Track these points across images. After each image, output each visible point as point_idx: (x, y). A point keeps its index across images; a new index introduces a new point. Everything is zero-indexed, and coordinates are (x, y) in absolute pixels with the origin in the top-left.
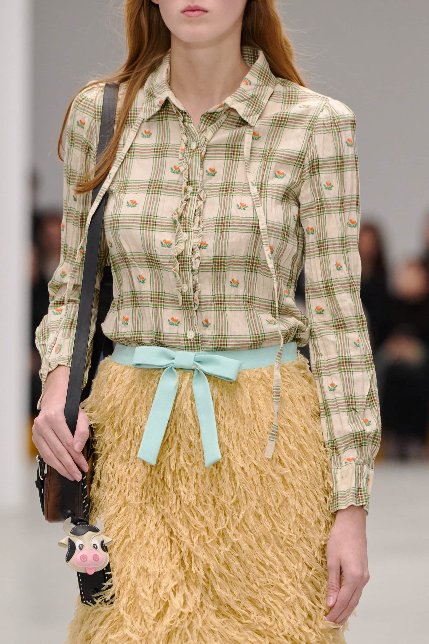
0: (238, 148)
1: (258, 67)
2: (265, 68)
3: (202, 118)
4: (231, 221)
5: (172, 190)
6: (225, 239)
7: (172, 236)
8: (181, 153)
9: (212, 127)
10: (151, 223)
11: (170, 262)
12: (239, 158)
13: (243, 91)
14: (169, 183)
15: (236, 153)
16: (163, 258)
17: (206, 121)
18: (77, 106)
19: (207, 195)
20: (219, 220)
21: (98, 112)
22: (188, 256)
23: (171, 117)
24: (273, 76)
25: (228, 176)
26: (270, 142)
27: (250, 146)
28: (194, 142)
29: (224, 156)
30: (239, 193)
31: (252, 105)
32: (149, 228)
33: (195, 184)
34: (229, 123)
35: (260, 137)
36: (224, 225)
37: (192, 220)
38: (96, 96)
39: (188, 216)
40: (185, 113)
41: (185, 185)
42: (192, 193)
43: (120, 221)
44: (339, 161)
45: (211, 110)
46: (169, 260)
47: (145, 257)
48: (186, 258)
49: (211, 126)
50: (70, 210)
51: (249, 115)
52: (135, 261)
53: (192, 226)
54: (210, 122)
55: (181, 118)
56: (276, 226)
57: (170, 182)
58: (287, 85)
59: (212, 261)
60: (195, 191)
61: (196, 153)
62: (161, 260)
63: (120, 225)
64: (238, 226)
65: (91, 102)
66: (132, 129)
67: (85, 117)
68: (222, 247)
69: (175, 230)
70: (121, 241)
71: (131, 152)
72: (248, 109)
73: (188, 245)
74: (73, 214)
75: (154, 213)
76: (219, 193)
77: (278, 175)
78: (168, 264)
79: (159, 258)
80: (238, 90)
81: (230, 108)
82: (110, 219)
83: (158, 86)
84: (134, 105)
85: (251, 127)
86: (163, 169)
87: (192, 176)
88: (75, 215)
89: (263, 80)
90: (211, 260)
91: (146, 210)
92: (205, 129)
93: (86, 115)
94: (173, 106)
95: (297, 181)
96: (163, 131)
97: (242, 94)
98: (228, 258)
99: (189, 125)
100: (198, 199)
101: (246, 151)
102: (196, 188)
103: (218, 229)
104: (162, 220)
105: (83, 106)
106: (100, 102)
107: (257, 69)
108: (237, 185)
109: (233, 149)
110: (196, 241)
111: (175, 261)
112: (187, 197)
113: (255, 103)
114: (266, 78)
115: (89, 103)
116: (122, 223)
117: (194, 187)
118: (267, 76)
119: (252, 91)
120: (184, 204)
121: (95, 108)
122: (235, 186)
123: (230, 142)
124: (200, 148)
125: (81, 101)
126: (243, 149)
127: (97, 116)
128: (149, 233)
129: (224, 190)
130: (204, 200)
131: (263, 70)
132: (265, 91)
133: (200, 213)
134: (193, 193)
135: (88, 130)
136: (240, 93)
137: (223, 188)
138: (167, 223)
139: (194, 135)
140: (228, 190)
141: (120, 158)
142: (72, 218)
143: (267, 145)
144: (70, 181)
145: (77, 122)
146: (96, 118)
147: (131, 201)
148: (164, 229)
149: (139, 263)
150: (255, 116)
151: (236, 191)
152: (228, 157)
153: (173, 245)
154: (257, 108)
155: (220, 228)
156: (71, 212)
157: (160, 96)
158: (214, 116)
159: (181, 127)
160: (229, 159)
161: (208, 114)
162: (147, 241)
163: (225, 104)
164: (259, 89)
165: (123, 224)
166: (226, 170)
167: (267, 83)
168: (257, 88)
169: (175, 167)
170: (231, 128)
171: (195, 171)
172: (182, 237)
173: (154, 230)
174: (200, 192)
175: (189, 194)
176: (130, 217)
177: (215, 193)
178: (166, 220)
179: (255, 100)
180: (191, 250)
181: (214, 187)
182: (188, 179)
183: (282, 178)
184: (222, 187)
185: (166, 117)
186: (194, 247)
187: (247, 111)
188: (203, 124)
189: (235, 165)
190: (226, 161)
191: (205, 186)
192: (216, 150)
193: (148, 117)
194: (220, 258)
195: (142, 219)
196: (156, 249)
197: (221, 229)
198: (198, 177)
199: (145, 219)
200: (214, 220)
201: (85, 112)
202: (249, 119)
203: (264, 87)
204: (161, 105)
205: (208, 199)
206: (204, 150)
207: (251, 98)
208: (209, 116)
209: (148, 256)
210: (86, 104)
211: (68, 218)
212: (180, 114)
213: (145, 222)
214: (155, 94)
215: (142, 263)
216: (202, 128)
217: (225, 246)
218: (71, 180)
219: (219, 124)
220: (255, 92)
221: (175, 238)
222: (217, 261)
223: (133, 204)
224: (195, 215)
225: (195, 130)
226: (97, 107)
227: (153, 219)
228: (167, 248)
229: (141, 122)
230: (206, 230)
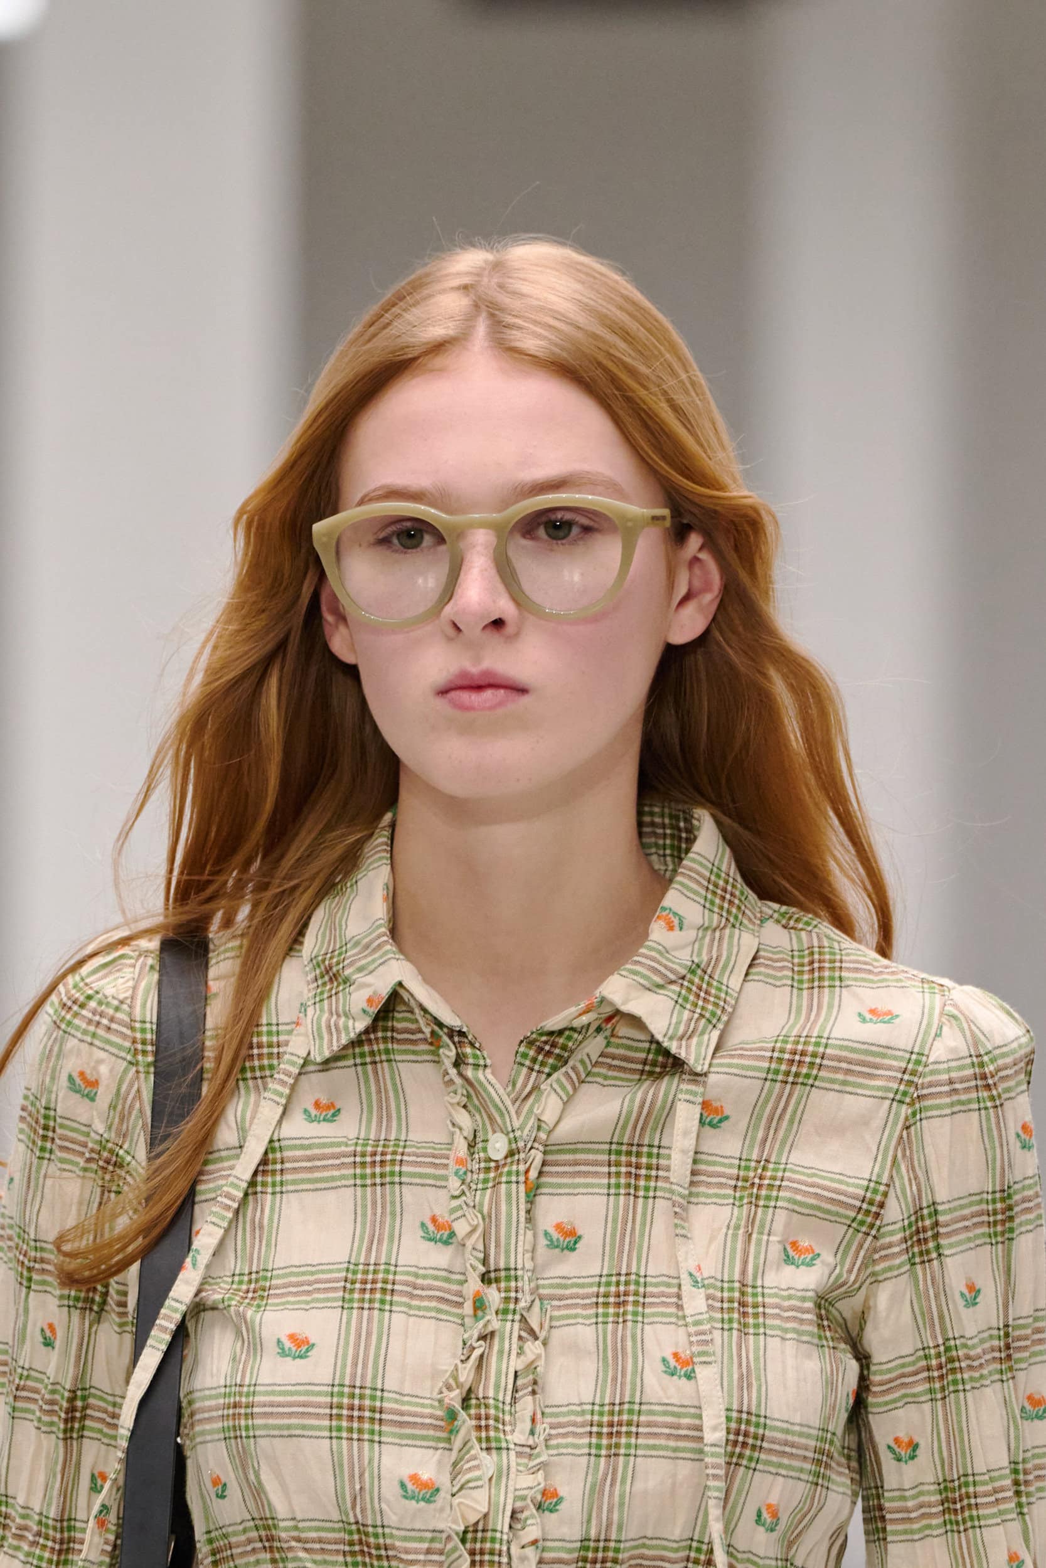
0: (650, 1155)
1: (701, 864)
2: (724, 868)
3: (522, 1049)
4: (643, 1418)
5: (430, 1298)
6: (623, 1481)
7: (439, 1462)
8: (456, 1173)
9: (558, 1081)
10: (367, 1414)
11: (428, 1552)
12: (655, 1189)
13: (660, 952)
14: (416, 1275)
15: (643, 1172)
16: (405, 1539)
17: (534, 1060)
18: (69, 1023)
19: (551, 1318)
20: (601, 1414)
21: (144, 1042)
22: (498, 1535)
23: (405, 1052)
24: (752, 896)
25: (621, 1252)
26: (760, 1134)
27: (690, 1143)
28: (499, 1135)
29: (606, 1181)
30: (664, 1315)
31: (692, 998)
32: (360, 1431)
33: (508, 1278)
34: (615, 1062)
35: (727, 1118)
36: (619, 1433)
37: (507, 1408)
38: (135, 988)
39: (491, 1394)
40: (461, 1034)
41: (474, 1284)
42: (503, 1312)
43: (256, 1410)
44: (999, 1206)
45: (553, 1023)
46: (426, 1545)
47: (342, 1535)
48: (493, 1540)
49: (555, 1076)
50: (28, 1377)
51: (687, 1036)
52: (306, 1550)
53: (508, 1428)
54: (551, 1061)
55: (449, 1053)
56: (796, 1439)
57: (421, 1272)
58: (800, 926)
59: (576, 1555)
60: (512, 1306)
61: (509, 1173)
62: (398, 1544)
63: (258, 1422)
64: (669, 1436)
65: (117, 1009)
66: (266, 1094)
67: (100, 1062)
68: (610, 1511)
69: (449, 1440)
70: (263, 1477)
71: (274, 1172)
72: (680, 1014)
73: (498, 1495)
74: (37, 1391)
75: (375, 1377)
76: (593, 1311)
77: (792, 1253)
78: (421, 1557)
79: (392, 1536)
80: (643, 950)
81: (617, 1012)
82: (221, 1401)
83: (357, 944)
84: (269, 1014)
85: (697, 1077)
86: (393, 1227)
87: (497, 1254)
88: (47, 1397)
89: (722, 908)
90: (570, 1551)
91: (344, 1366)
92: (536, 1088)
93: (102, 1055)
94: (417, 1011)
95: (852, 1278)
96: (380, 1101)
97: (660, 963)
98: (628, 1545)
99: (480, 1074)
100: (523, 1334)
101: (678, 1163)
102: (513, 1295)
103: (599, 1447)
104: (403, 1403)
105: (90, 1022)
106: (146, 1008)
107: (698, 873)
108: (656, 1285)
109: (634, 1159)
110: (526, 1482)
111: (455, 1549)
112: (485, 1326)
113: (702, 993)
114: (731, 902)
115: (111, 1011)
116: (266, 1415)
117: (508, 1290)
118: (732, 894)
119: (689, 949)
120: (477, 1353)
121: (133, 1029)
122: (649, 1289)
123: (622, 1135)
124: (522, 1155)
125: (82, 1006)
126: (669, 1157)
127: (140, 1058)
128: (360, 1450)
129: (612, 1300)
130: (542, 1335)
131: (718, 876)
132: (730, 944)
133: (535, 1383)
134: (505, 1311)
135: (112, 1107)
136: (653, 959)
137: (606, 1295)
138: (422, 1416)
139: (496, 1106)
140: (625, 1303)
141: (228, 1196)
142: (32, 1406)
143: (752, 1146)
144: (30, 1279)
145: (70, 1078)
146: (137, 1064)
147: (292, 1337)
148: (408, 1437)
149: (318, 1557)
150: (706, 1037)
151: (652, 1304)
152: (618, 1186)
153: (442, 1494)
154: (710, 1007)
155: (605, 1442)
156: (30, 1383)
157: (369, 979)
158: (561, 1041)
159: (451, 1081)
160: (622, 1191)
161: (541, 1034)
162: (352, 1476)
163: (603, 1000)
164: (713, 940)
165: (271, 1421)
166: (614, 1229)
167: (736, 918)
168: (703, 937)
169: (434, 1220)
170: (622, 1079)
171: (508, 1237)
172: (477, 1467)
173: (377, 1438)
174: (529, 1308)
175: (491, 1316)
176: (292, 1394)
177: (579, 1311)
178: (417, 1405)
179: (702, 979)
180: (508, 1513)
181: (575, 1290)
182: (485, 1262)
183: (810, 1265)
184: (602, 1290)
185: (387, 1052)
186: (519, 1504)
187: (678, 1023)
188: (525, 1070)
189: (644, 1214)
190: (612, 1198)
191: (544, 1287)
192: (576, 1163)
193: (327, 1054)
194: (601, 1544)
195: (335, 1400)
196: (384, 1506)
197: (609, 1447)
198: (520, 1256)
199: (346, 1401)
200: (583, 1413)
201: (97, 1042)
202: (688, 1047)
203: (727, 931)
204: (374, 1010)
205: (555, 1333)
206: (537, 1163)
207: (689, 976)
208: (546, 1043)
209: (351, 1533)
210: (101, 1015)
211: (19, 1404)
212: (446, 1039)
213: (345, 1412)
214: (347, 972)
215: (328, 1558)
216: (525, 1085)
217: (622, 1504)
218: (35, 1277)
219: (581, 1068)
220: (699, 954)
221: (449, 1468)
222: (590, 1555)
223: (301, 1347)
224: (515, 1390)
225: (501, 1091)
226: (138, 1025)
227: (373, 1398)
228: (422, 1504)
229: (295, 1071)
230: (558, 1446)
